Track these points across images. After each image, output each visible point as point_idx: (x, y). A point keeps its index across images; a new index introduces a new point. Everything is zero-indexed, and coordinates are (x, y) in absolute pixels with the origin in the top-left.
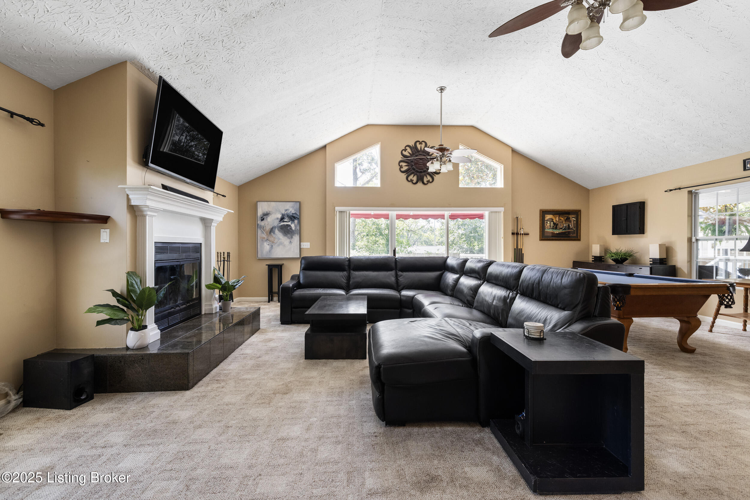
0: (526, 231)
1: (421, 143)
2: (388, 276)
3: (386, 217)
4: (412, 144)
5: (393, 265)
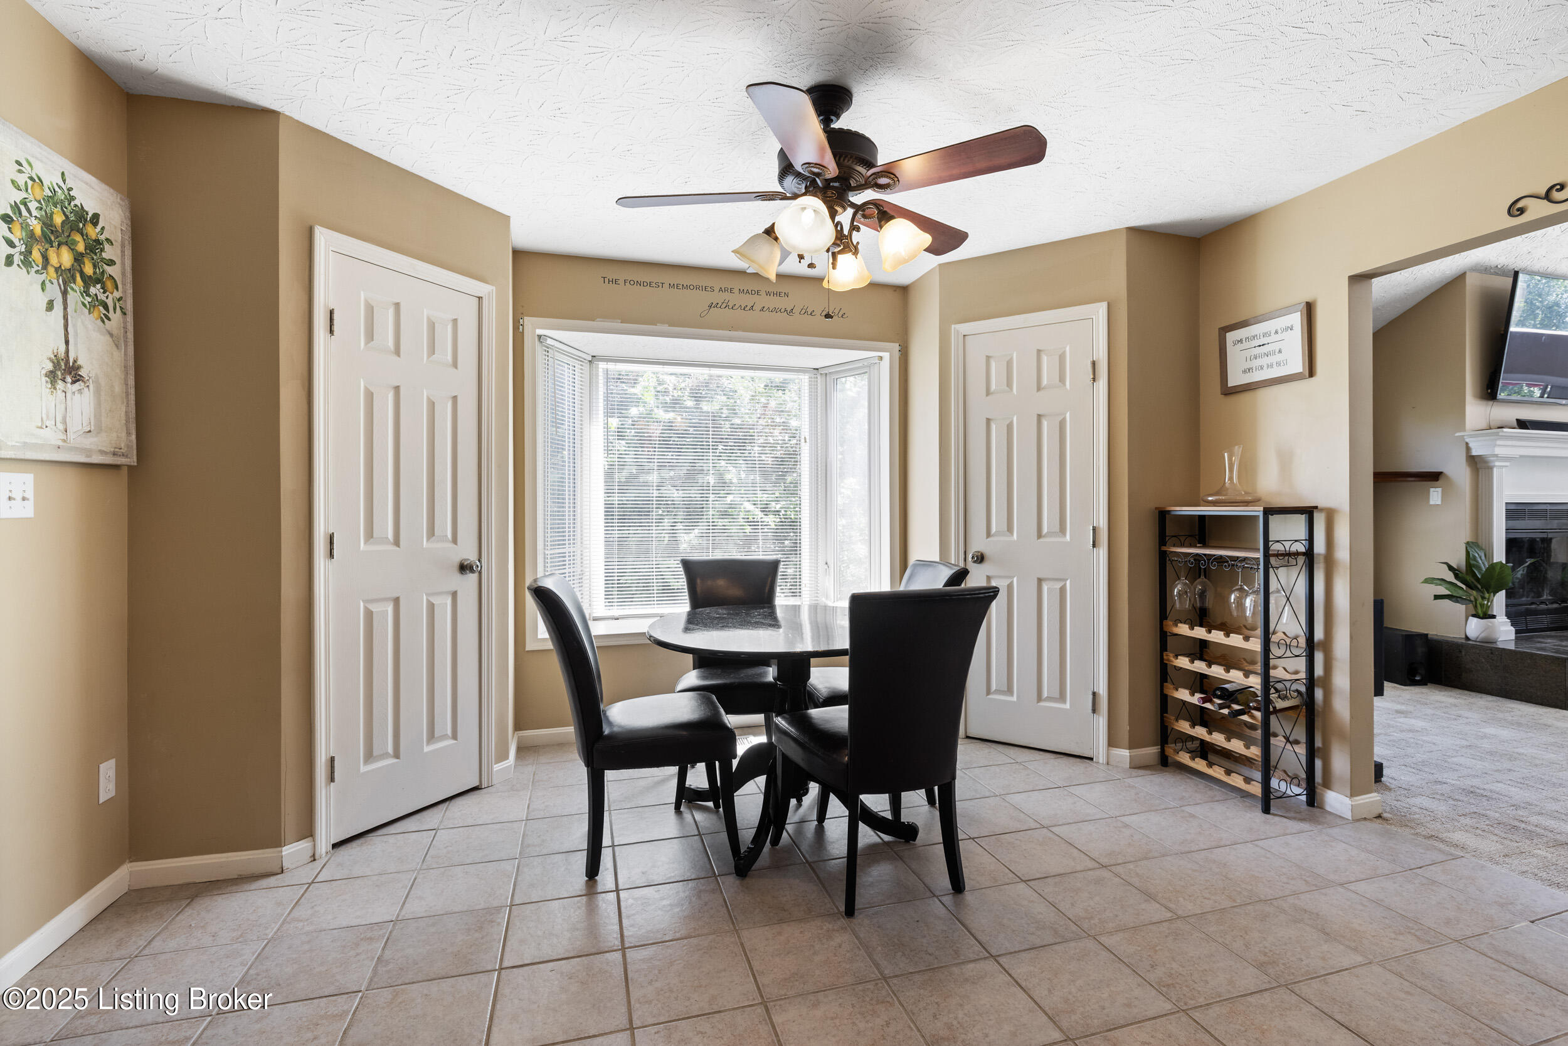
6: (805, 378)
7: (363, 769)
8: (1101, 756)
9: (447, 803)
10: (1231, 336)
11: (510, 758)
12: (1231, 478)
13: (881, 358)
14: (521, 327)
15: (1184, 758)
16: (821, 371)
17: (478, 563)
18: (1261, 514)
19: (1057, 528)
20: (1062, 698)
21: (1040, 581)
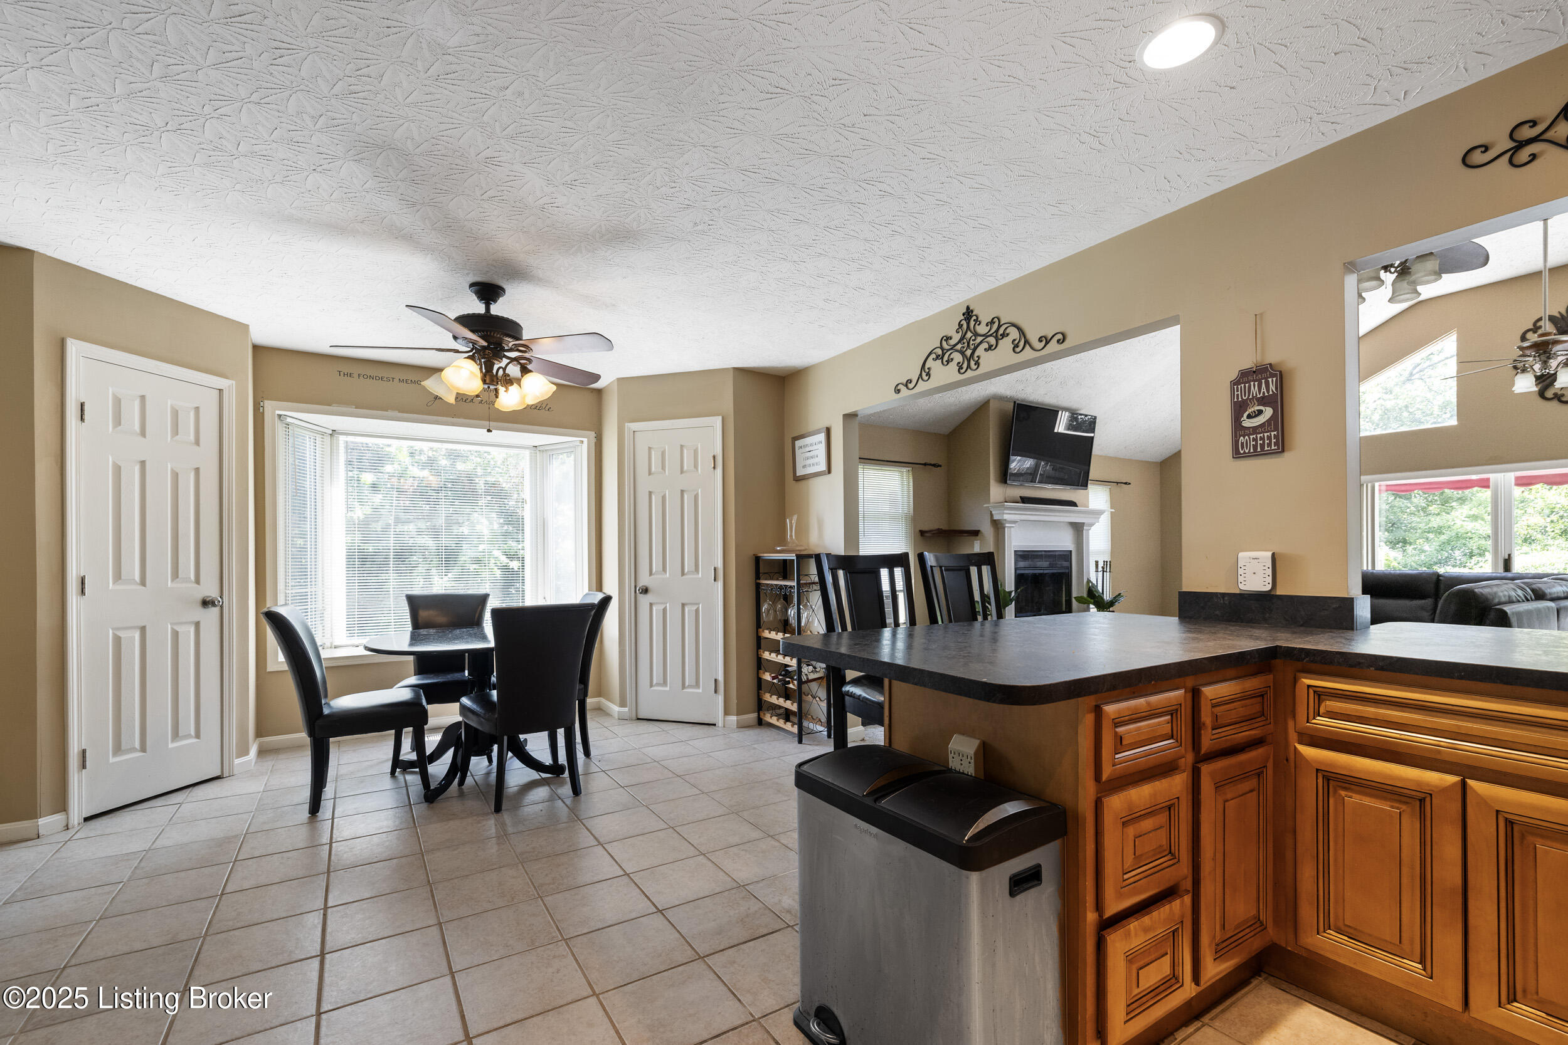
3: (1482, 485)
6: (527, 453)
7: (112, 760)
8: (720, 724)
9: (190, 789)
10: (798, 443)
11: (251, 754)
12: (791, 536)
13: (582, 442)
14: (261, 409)
15: (774, 720)
16: (539, 448)
17: (220, 599)
18: (795, 558)
19: (693, 569)
20: (697, 685)
21: (683, 605)
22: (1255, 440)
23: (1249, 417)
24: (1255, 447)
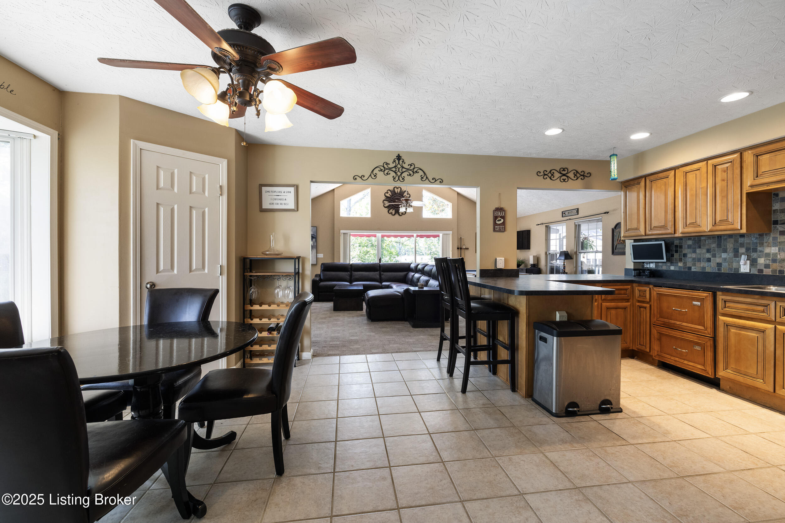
0: (467, 247)
1: (397, 188)
2: (376, 275)
3: (375, 236)
4: (391, 188)
5: (378, 268)
10: (264, 189)
12: (272, 245)
13: (42, 136)
19: (201, 267)
22: (499, 227)
23: (498, 221)
24: (499, 229)
